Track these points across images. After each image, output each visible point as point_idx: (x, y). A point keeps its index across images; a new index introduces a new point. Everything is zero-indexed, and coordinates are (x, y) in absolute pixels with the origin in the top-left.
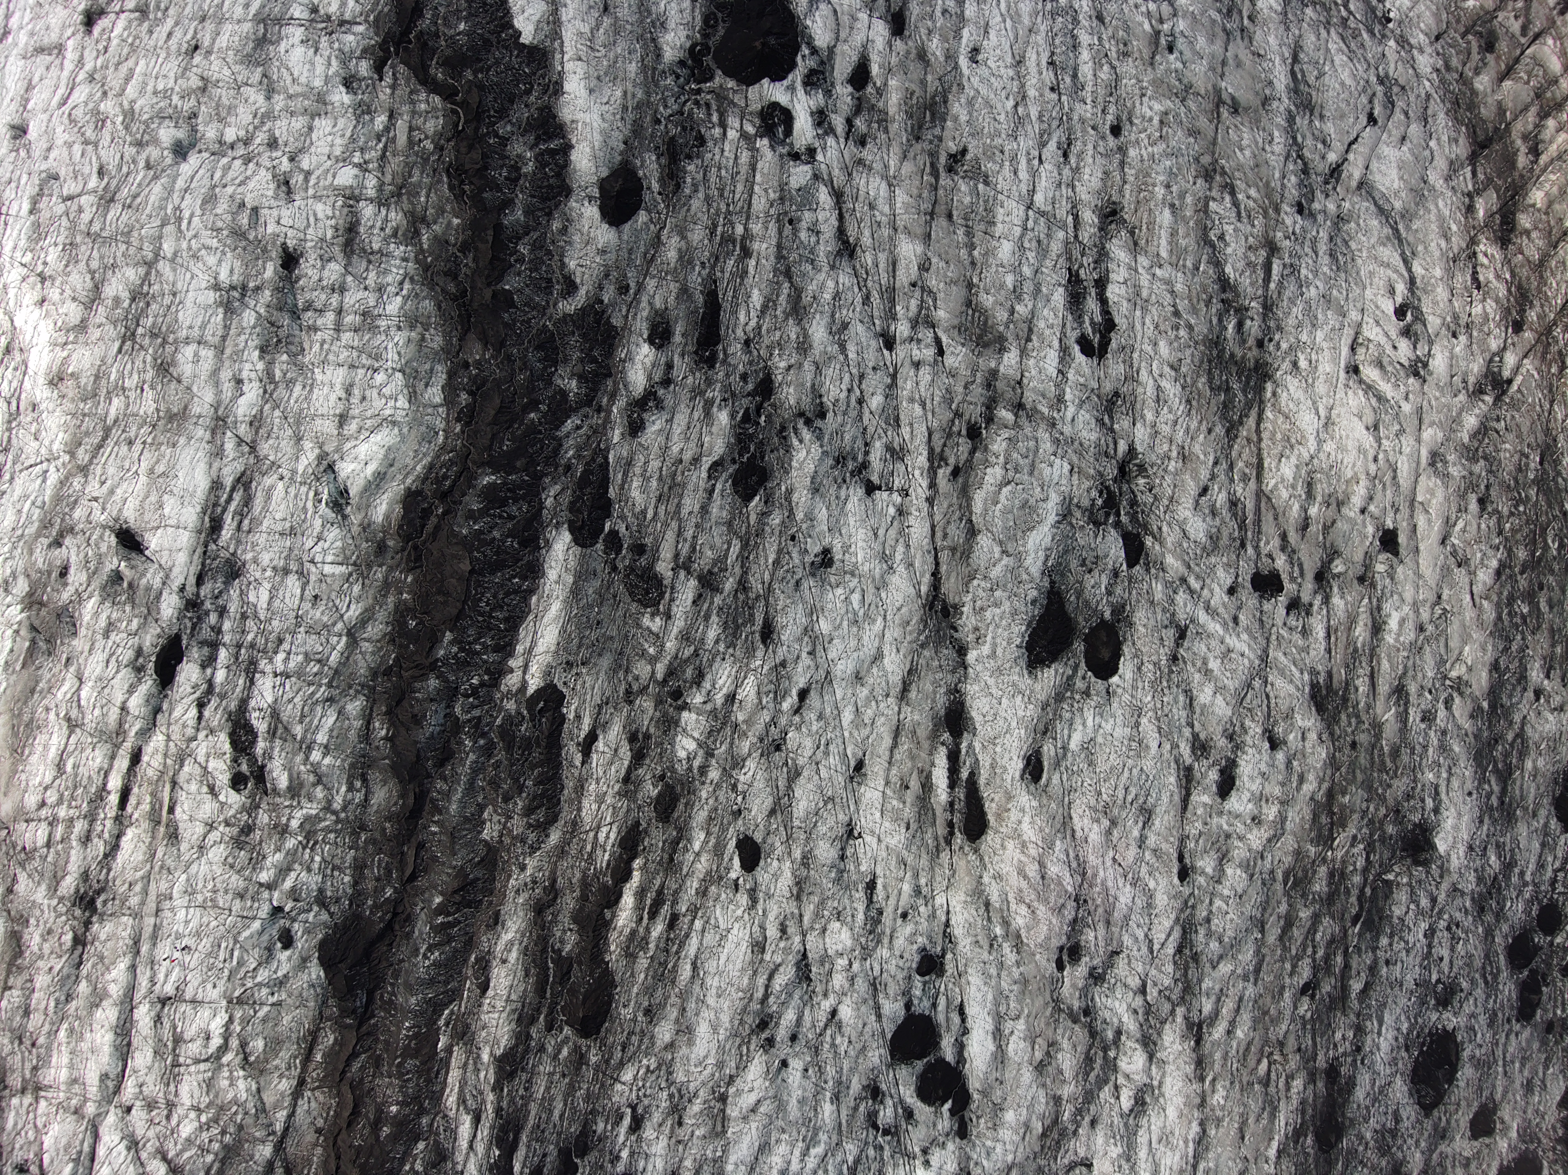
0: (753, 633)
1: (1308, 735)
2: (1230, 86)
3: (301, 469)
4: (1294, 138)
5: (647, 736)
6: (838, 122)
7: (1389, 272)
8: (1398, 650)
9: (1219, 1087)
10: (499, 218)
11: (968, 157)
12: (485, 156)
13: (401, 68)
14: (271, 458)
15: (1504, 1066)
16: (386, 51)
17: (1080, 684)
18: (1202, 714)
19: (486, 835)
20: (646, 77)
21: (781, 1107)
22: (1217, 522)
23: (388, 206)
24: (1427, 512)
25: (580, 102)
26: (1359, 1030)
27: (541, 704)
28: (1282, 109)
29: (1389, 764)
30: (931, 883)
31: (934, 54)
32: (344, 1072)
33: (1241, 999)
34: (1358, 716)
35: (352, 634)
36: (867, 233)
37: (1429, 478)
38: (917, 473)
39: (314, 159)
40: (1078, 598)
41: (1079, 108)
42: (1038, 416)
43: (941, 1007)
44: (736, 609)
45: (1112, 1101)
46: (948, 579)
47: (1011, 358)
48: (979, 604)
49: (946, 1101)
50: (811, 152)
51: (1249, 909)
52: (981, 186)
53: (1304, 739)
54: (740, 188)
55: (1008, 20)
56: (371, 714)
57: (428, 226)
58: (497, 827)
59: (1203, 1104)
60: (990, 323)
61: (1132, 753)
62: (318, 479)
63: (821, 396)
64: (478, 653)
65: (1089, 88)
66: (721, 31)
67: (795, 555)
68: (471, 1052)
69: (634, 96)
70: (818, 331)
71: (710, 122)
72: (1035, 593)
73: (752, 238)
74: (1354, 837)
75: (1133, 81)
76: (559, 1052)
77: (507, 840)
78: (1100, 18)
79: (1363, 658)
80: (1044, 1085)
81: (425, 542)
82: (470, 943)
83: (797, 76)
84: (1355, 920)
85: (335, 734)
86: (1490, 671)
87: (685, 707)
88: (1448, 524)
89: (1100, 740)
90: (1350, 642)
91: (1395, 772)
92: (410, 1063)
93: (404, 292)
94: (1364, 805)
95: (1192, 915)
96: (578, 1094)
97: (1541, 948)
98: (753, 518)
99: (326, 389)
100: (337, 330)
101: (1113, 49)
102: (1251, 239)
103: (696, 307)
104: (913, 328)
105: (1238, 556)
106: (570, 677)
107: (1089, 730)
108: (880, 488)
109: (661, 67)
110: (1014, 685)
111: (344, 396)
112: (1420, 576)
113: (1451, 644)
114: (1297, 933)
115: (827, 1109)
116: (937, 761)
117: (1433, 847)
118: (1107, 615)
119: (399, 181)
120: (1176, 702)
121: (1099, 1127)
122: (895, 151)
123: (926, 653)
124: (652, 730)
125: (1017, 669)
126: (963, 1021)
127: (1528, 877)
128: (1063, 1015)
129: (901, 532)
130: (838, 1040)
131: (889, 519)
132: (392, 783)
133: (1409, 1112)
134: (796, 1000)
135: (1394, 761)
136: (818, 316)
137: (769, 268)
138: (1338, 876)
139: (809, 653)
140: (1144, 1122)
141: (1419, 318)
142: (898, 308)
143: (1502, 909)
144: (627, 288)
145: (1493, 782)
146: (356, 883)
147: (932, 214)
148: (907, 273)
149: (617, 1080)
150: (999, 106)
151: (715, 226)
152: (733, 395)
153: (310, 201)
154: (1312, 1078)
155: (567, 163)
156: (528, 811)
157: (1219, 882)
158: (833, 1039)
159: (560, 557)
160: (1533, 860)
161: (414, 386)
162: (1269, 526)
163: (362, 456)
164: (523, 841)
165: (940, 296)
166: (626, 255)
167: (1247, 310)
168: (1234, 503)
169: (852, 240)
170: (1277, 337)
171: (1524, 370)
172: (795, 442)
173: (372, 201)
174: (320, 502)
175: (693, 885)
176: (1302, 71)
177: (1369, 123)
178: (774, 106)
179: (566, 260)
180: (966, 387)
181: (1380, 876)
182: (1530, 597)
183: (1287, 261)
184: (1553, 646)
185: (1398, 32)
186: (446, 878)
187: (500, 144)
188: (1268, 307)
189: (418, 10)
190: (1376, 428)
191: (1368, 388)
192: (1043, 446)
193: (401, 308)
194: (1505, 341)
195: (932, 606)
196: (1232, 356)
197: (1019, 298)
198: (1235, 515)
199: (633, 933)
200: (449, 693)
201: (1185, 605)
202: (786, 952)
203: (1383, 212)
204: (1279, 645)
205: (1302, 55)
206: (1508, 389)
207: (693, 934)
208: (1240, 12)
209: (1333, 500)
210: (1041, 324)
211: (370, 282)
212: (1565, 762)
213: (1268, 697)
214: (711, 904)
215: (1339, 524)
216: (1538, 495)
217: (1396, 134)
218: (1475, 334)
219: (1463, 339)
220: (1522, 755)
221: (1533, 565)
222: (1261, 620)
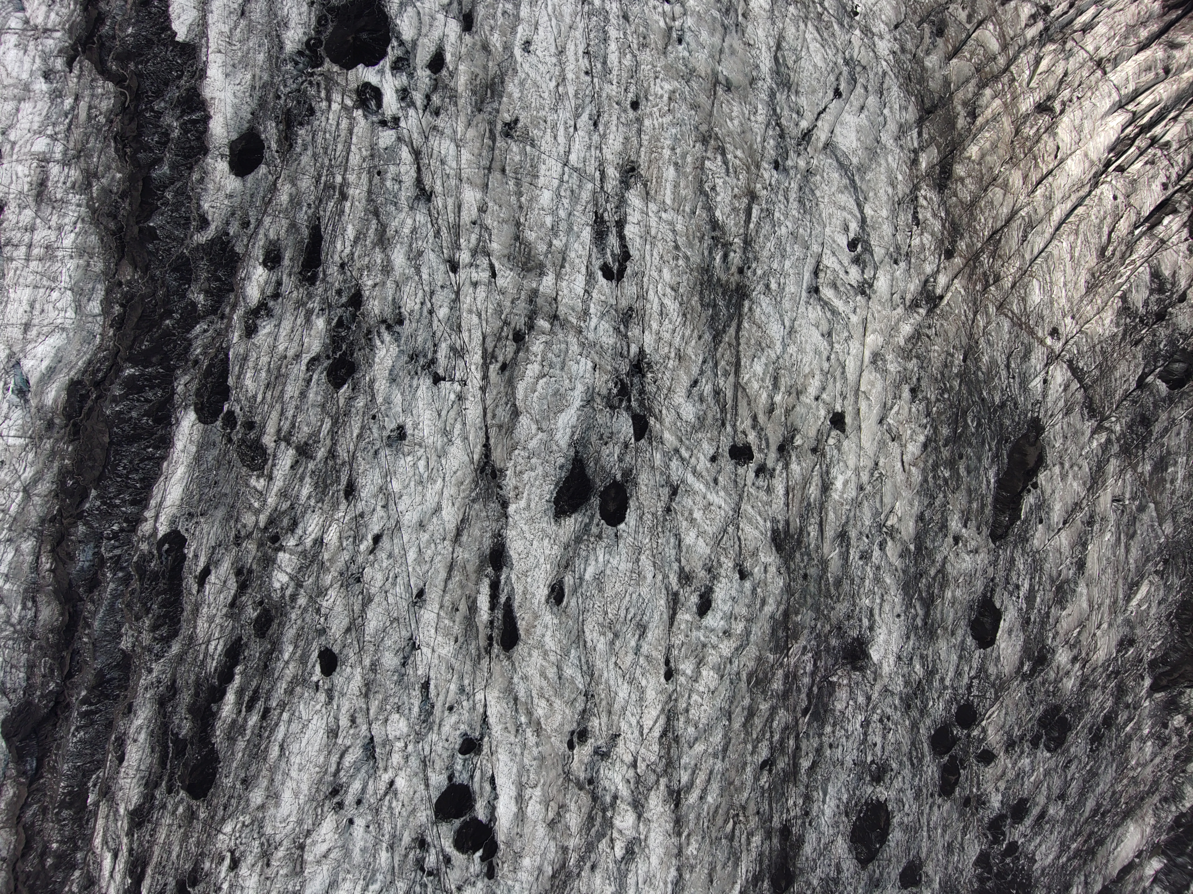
0: (338, 491)
1: (769, 568)
2: (725, 70)
4: (774, 110)
5: (250, 571)
6: (418, 98)
7: (845, 214)
8: (842, 504)
9: (692, 840)
10: (149, 173)
11: (519, 125)
12: (140, 126)
13: (86, 63)
15: (928, 831)
16: (75, 50)
17: (594, 530)
18: (687, 552)
19: (123, 646)
20: (271, 64)
21: (347, 853)
22: (704, 406)
23: (70, 166)
24: (868, 399)
25: (218, 84)
26: (808, 798)
27: (166, 546)
28: (765, 87)
29: (833, 592)
30: (473, 683)
31: (495, 46)
32: (19, 818)
33: (711, 772)
34: (809, 555)
35: (26, 490)
36: (439, 183)
37: (871, 373)
38: (473, 367)
39: (19, 132)
40: (596, 464)
41: (607, 88)
42: (569, 325)
43: (477, 778)
44: (326, 472)
45: (608, 850)
46: (496, 449)
47: (548, 280)
48: (518, 468)
49: (478, 850)
50: (396, 120)
51: (719, 702)
52: (528, 148)
53: (766, 571)
54: (340, 147)
55: (553, 19)
56: (39, 552)
57: (98, 179)
58: (131, 640)
59: (680, 854)
60: (533, 253)
61: (632, 582)
62: (7, 373)
63: (400, 307)
64: (118, 506)
65: (615, 72)
66: (330, 29)
67: (375, 430)
68: (111, 807)
69: (261, 78)
70: (399, 257)
71: (319, 97)
72: (563, 460)
73: (348, 185)
74: (805, 648)
75: (650, 67)
76: (177, 809)
77: (138, 650)
78: (626, 17)
79: (815, 511)
80: (555, 838)
81: (82, 420)
82: (110, 725)
83: (386, 63)
84: (805, 712)
85: (13, 566)
86: (917, 522)
87: (281, 548)
88: (886, 408)
89: (608, 572)
90: (805, 498)
91: (838, 598)
92: (65, 813)
93: (77, 230)
94: (813, 623)
95: (675, 706)
96: (191, 840)
97: (960, 739)
98: (342, 402)
99: (16, 305)
100: (28, 259)
101: (635, 41)
102: (736, 190)
103: (302, 239)
104: (472, 256)
105: (719, 433)
106: (191, 525)
107: (600, 565)
108: (444, 379)
109: (282, 57)
110: (543, 530)
111: (29, 309)
112: (861, 448)
113: (885, 501)
114: (758, 722)
115: (384, 856)
116: (481, 590)
117: (868, 656)
118: (619, 477)
119: (79, 147)
120: (668, 543)
121: (598, 871)
122: (462, 120)
123: (476, 506)
124: (254, 567)
125: (546, 518)
126: (494, 788)
127: (947, 682)
128: (572, 784)
129: (459, 413)
130: (394, 804)
131: (450, 403)
132: (54, 604)
133: (849, 865)
134: (362, 774)
135: (837, 590)
136: (399, 246)
137: (361, 208)
138: (791, 678)
139: (383, 507)
140: (633, 867)
141: (868, 249)
142: (462, 240)
143: (926, 706)
144: (249, 224)
145: (918, 607)
146: (28, 679)
147: (490, 169)
148: (469, 213)
149: (220, 831)
150: (544, 86)
151: (320, 176)
152: (330, 306)
153: (14, 164)
154: (768, 835)
155: (206, 129)
156: (154, 628)
157: (696, 681)
158: (390, 802)
159: (187, 431)
160: (952, 669)
161: (79, 301)
162: (743, 410)
163: (39, 355)
164: (150, 651)
165: (494, 232)
166: (249, 199)
167: (731, 244)
168: (717, 392)
169: (427, 188)
170: (754, 265)
171: (953, 288)
172: (378, 343)
173: (58, 162)
174: (8, 389)
175: (282, 686)
176: (783, 56)
177: (835, 96)
178: (367, 85)
179: (202, 203)
180: (513, 302)
181: (825, 678)
182: (952, 464)
183: (764, 206)
184: (970, 502)
185: (863, 23)
186: (90, 677)
187: (155, 117)
188: (748, 242)
189: (100, 19)
190: (830, 334)
191: (825, 304)
192: (572, 348)
193: (74, 242)
194: (938, 266)
195: (483, 470)
196: (719, 280)
197: (556, 235)
198: (718, 402)
199: (234, 722)
200: (98, 538)
201: (677, 469)
202: (355, 736)
203: (843, 167)
204: (749, 500)
205: (784, 44)
206: (939, 304)
207: (282, 723)
208: (736, 11)
209: (793, 390)
210: (573, 255)
211: (53, 223)
212: (979, 593)
213: (739, 539)
214: (296, 700)
215: (798, 408)
216: (960, 385)
217: (857, 104)
218: (913, 260)
219: (903, 265)
220: (943, 587)
221: (955, 439)
222: (736, 482)
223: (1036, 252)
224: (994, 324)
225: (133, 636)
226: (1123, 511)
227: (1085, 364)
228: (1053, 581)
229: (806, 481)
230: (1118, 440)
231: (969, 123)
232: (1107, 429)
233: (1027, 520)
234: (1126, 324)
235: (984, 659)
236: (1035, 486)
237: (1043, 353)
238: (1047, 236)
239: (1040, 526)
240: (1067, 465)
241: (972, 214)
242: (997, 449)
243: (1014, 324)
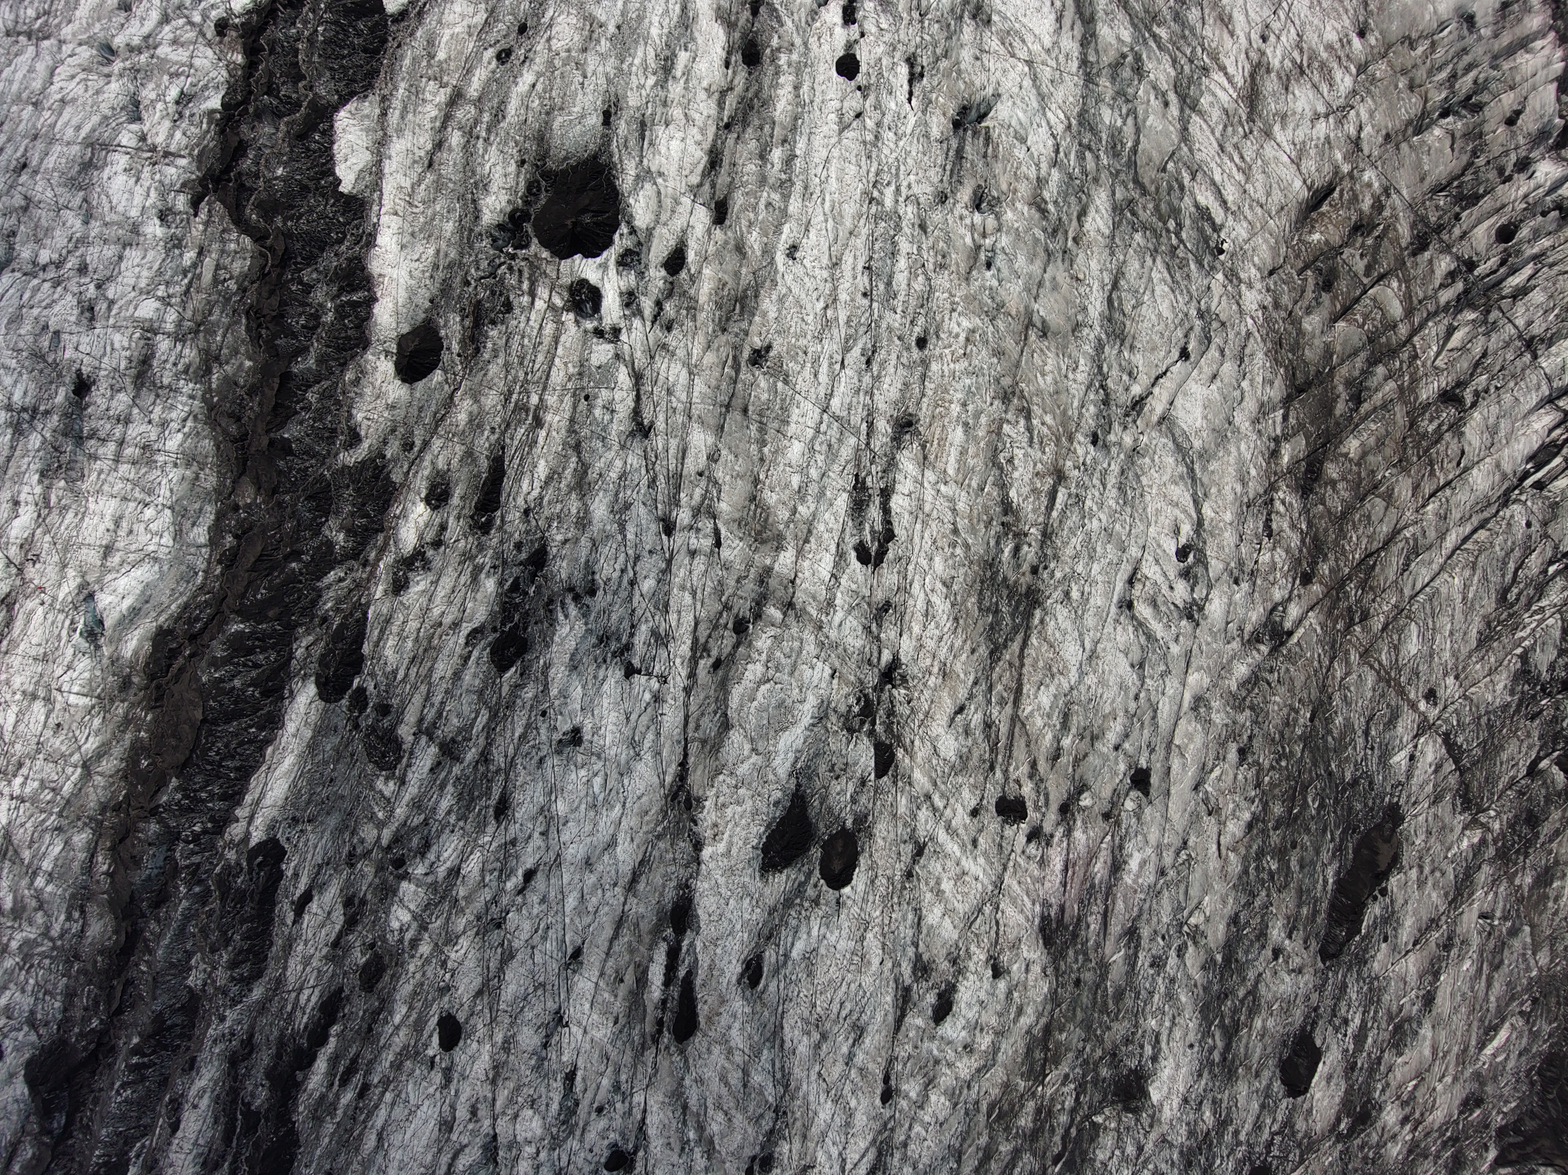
0: (487, 807)
1: (1032, 967)
2: (1043, 309)
3: (61, 596)
4: (1100, 368)
5: (363, 902)
6: (647, 305)
7: (1177, 511)
8: (1135, 891)
10: (288, 366)
11: (771, 354)
12: (283, 303)
13: (218, 206)
14: (36, 582)
16: (205, 186)
17: (810, 892)
18: (928, 935)
19: (190, 981)
20: (462, 237)
22: (970, 741)
23: (184, 342)
24: (1183, 756)
25: (390, 257)
27: (260, 859)
28: (1092, 336)
29: (1111, 1006)
30: (631, 1080)
31: (752, 247)
34: (1085, 954)
35: (86, 766)
36: (661, 417)
37: (1189, 722)
38: (678, 661)
39: (119, 288)
40: (821, 804)
41: (889, 317)
42: (806, 617)
44: (474, 780)
46: (695, 771)
47: (787, 557)
48: (721, 799)
50: (616, 331)
51: (947, 1138)
52: (780, 384)
53: (1027, 970)
54: (540, 358)
55: (830, 220)
56: (95, 848)
57: (221, 365)
58: (202, 976)
60: (771, 520)
61: (853, 967)
62: (76, 608)
63: (593, 573)
64: (203, 801)
65: (901, 298)
66: (543, 200)
67: (543, 731)
69: (446, 255)
70: (600, 508)
71: (520, 289)
72: (779, 794)
73: (546, 409)
74: (1066, 1076)
75: (946, 295)
77: (210, 990)
78: (923, 227)
79: (1099, 896)
81: (168, 683)
82: (164, 1083)
83: (611, 255)
85: (59, 863)
86: (1228, 925)
87: (406, 876)
88: (1204, 770)
89: (822, 951)
90: (1088, 877)
91: (1117, 1015)
93: (186, 430)
94: (1081, 1045)
95: (891, 1138)
98: (505, 689)
99: (96, 519)
100: (117, 461)
101: (931, 260)
102: (1039, 465)
103: (480, 472)
104: (694, 516)
105: (985, 778)
106: (294, 834)
107: (813, 940)
108: (639, 672)
109: (477, 229)
110: (744, 886)
111: (112, 527)
112: (1167, 819)
113: (1191, 892)
114: (995, 1167)
116: (655, 957)
117: (1146, 1095)
118: (849, 823)
119: (199, 318)
120: (905, 920)
122: (701, 338)
123: (661, 845)
124: (369, 897)
125: (750, 871)
127: (1242, 1137)
129: (653, 719)
131: (644, 704)
132: (108, 919)
135: (1117, 1004)
136: (601, 494)
137: (558, 440)
138: (1044, 1114)
139: (542, 834)
141: (1202, 560)
142: (682, 495)
143: (1211, 1165)
144: (413, 444)
145: (1217, 1037)
146: (65, 1010)
147: (728, 407)
148: (695, 461)
150: (809, 306)
151: (510, 393)
152: (505, 562)
153: (110, 330)
155: (369, 315)
156: (233, 965)
157: (921, 1107)
159: (302, 710)
160: (1250, 1120)
161: (181, 524)
162: (1020, 752)
163: (120, 590)
164: (225, 993)
165: (725, 488)
166: (416, 413)
167: (1026, 535)
168: (988, 725)
169: (646, 422)
170: (1052, 565)
171: (1306, 623)
172: (561, 617)
173: (169, 335)
174: (75, 630)
175: (388, 1057)
176: (1120, 298)
177: (1181, 357)
178: (584, 282)
179: (354, 412)
180: (738, 581)
181: (1088, 1117)
182: (1281, 854)
183: (1073, 490)
184: (1299, 906)
185: (1229, 264)
186: (145, 1019)
187: (303, 291)
188: (1047, 535)
189: (241, 149)
190: (1141, 665)
191: (1140, 625)
192: (807, 648)
193: (181, 445)
194: (1291, 592)
195: (675, 796)
196: (1005, 579)
197: (803, 499)
198: (988, 737)
199: (323, 1097)
200: (171, 837)
201: (927, 821)
202: (474, 1133)
203: (1181, 450)
204: (1015, 872)
205: (1122, 282)
206: (1287, 641)
207: (383, 1106)
208: (1066, 232)
209: (1087, 734)
210: (821, 527)
211: (155, 416)
212: (1297, 1026)
213: (997, 923)
214: (404, 1078)
215: (1091, 758)
216: (1303, 751)
217: (1208, 371)
218: (1259, 582)
219: (1245, 586)
220: (1253, 1012)
221: (1288, 821)
222: (1000, 846)
223: (1419, 586)
224: (1354, 676)
225: (205, 970)
226: (1490, 934)
227: (1466, 740)
228: (1391, 1018)
229: (1092, 856)
230: (1495, 841)
231: (1351, 410)
232: (1482, 824)
233: (1369, 936)
234: (1523, 692)
235: (1292, 1112)
236: (1384, 892)
237: (1413, 721)
238: (1435, 567)
239: (1384, 945)
240: (1427, 870)
241: (1341, 530)
242: (1341, 840)
243: (1380, 679)
